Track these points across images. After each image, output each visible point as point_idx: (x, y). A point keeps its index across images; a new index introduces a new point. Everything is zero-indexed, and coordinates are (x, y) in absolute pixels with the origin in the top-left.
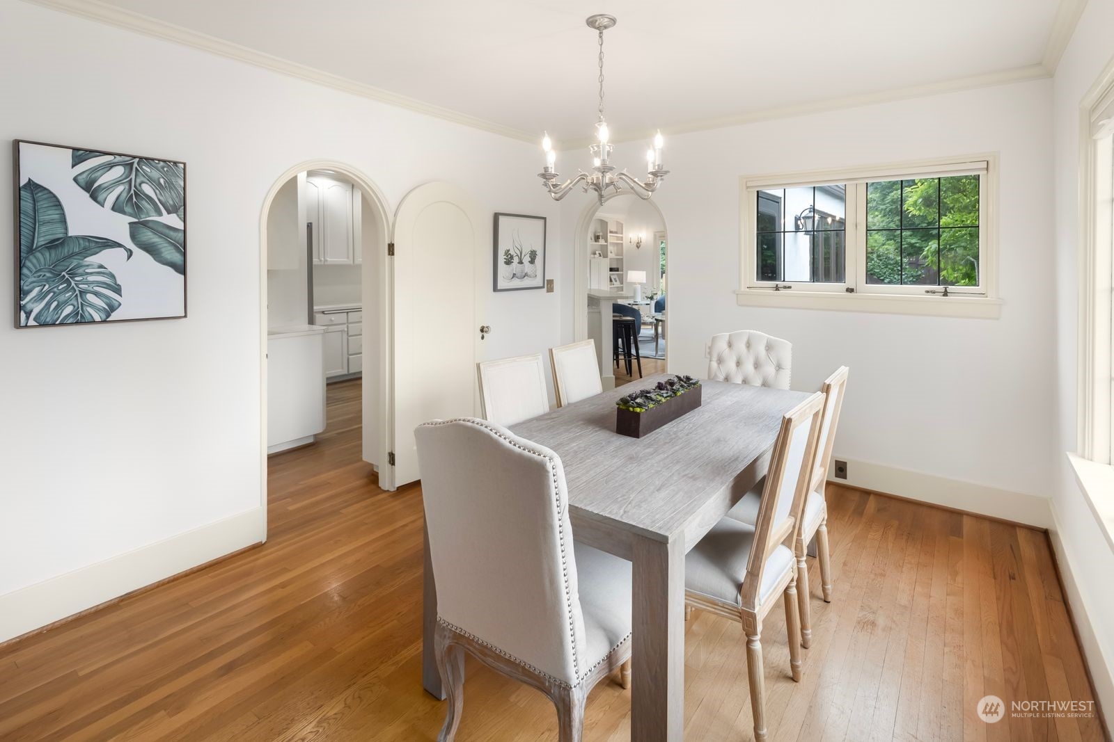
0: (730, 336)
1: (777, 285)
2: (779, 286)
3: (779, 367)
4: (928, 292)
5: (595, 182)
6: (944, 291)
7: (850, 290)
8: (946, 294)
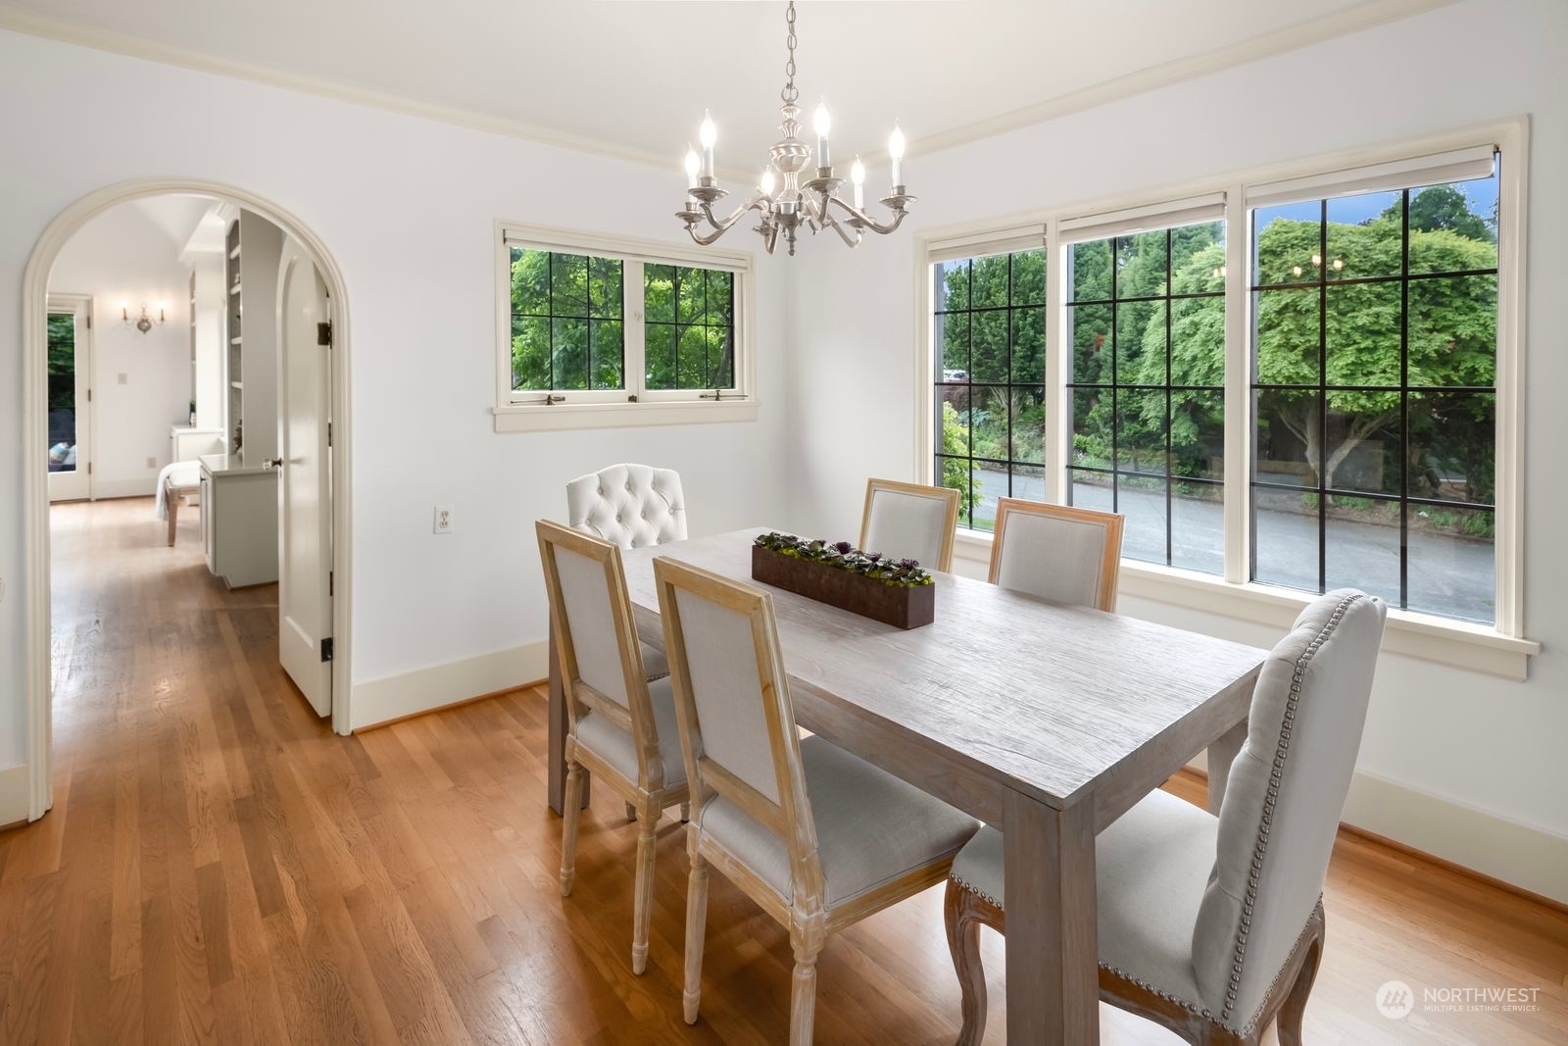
0: (600, 477)
1: (549, 396)
2: (552, 397)
3: (674, 509)
4: (702, 397)
5: (782, 212)
6: (716, 394)
7: (633, 399)
8: (718, 398)
